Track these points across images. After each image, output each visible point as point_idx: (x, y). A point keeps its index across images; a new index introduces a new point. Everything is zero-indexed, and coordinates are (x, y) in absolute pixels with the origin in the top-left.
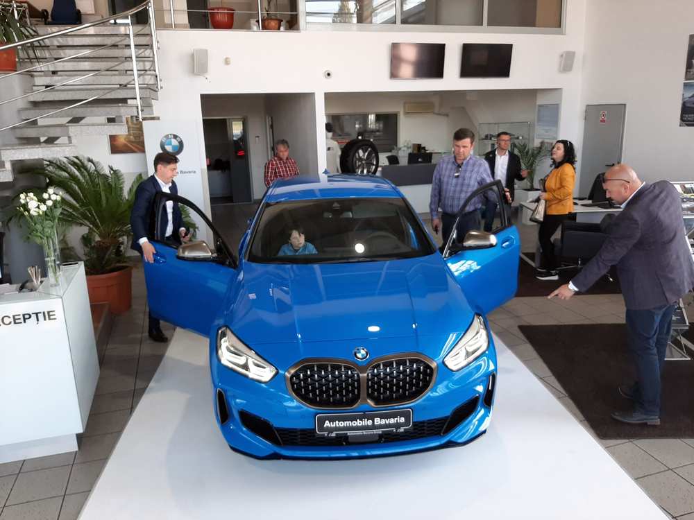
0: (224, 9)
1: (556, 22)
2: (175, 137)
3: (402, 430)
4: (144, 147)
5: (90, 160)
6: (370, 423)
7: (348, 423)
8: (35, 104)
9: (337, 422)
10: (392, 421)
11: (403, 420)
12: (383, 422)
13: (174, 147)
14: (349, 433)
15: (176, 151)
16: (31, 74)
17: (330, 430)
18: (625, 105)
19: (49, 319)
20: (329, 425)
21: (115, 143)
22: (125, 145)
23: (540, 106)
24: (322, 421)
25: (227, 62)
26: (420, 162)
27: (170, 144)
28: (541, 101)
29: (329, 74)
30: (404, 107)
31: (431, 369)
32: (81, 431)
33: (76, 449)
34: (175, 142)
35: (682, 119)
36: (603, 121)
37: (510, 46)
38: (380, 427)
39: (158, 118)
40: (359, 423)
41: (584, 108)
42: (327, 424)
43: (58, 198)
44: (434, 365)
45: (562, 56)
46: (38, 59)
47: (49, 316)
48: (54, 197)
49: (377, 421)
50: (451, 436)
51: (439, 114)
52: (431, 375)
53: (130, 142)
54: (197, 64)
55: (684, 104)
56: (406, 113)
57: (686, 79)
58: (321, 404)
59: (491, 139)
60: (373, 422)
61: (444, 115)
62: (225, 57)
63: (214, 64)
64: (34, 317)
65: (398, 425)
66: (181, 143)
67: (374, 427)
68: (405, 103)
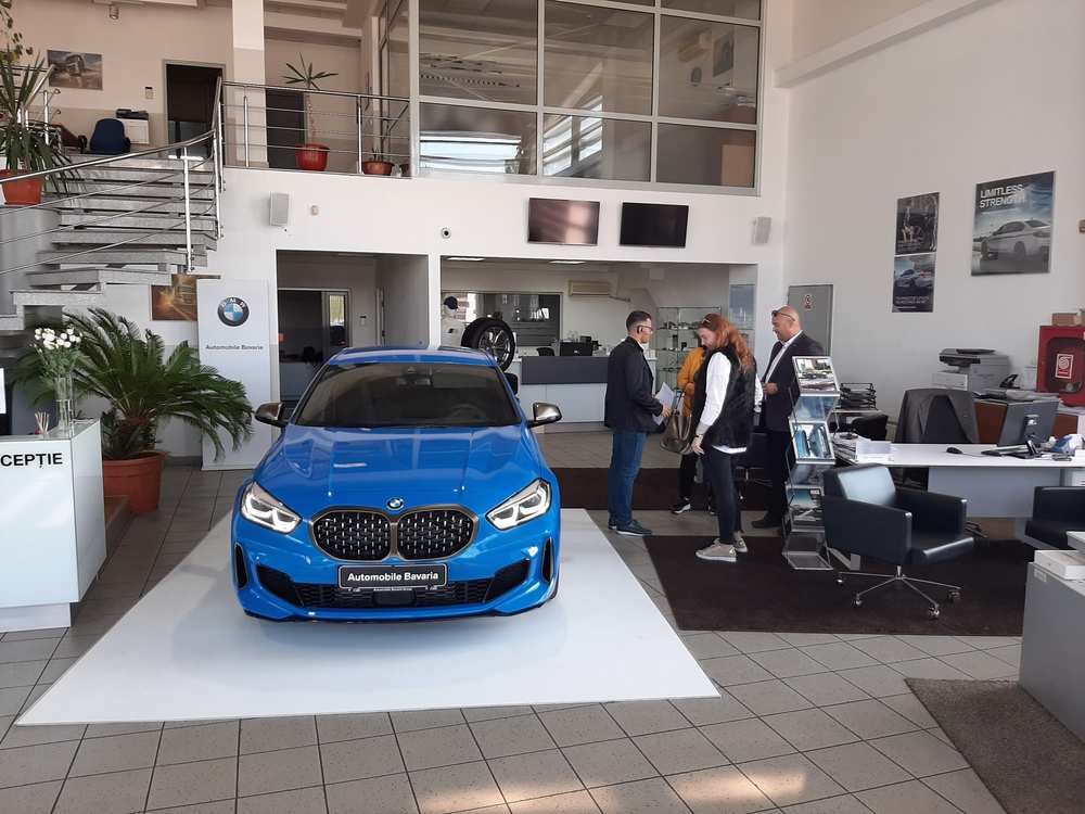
0: (314, 146)
1: (748, 180)
2: (239, 301)
3: (435, 588)
4: (196, 313)
5: (123, 320)
6: (399, 577)
7: (374, 577)
8: (59, 246)
9: (362, 575)
10: (424, 577)
11: (436, 576)
12: (414, 577)
13: (236, 314)
14: (375, 589)
16: (59, 211)
17: (355, 584)
18: (832, 286)
19: (55, 463)
20: (353, 578)
21: (159, 306)
22: (172, 310)
23: (733, 286)
24: (346, 573)
25: (314, 211)
26: (577, 354)
27: (231, 309)
28: (736, 279)
29: (446, 233)
30: (570, 285)
31: (471, 522)
32: (76, 600)
33: (69, 625)
34: (238, 308)
35: (895, 302)
36: (808, 307)
37: (685, 209)
38: (410, 583)
39: (219, 277)
40: (387, 577)
41: (787, 290)
42: (351, 577)
43: (78, 340)
44: (475, 519)
45: (754, 223)
46: (68, 194)
47: (55, 459)
48: (73, 338)
49: (407, 576)
50: (495, 604)
51: (617, 299)
52: (471, 530)
53: (179, 306)
54: (275, 212)
55: (896, 284)
56: (571, 295)
57: (898, 253)
58: (347, 557)
59: (670, 328)
60: (403, 576)
61: (625, 300)
62: (311, 205)
63: (297, 213)
64: (38, 458)
65: (430, 582)
66: (246, 310)
67: (403, 583)
68: (570, 281)
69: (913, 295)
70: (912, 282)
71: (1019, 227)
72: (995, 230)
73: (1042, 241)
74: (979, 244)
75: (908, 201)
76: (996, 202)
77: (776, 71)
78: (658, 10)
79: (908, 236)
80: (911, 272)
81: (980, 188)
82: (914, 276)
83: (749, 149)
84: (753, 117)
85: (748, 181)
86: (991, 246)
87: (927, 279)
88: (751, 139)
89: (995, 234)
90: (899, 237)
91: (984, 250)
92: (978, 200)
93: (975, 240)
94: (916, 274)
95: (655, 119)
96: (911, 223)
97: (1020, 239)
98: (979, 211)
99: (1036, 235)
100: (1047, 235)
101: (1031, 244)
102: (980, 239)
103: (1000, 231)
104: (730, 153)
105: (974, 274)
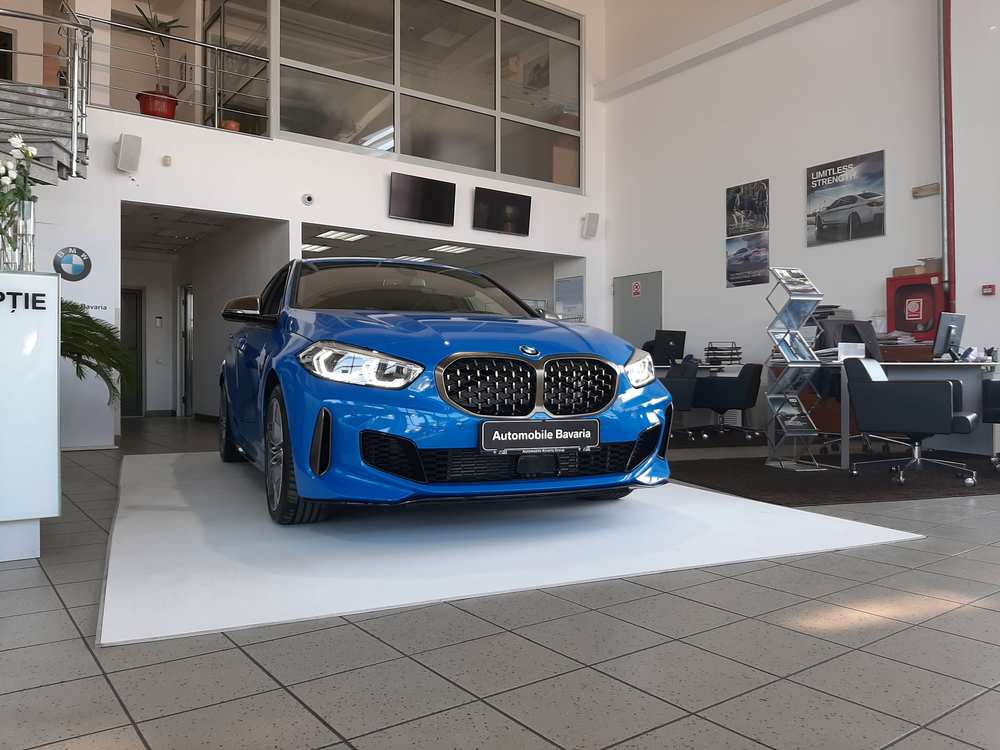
0: (162, 94)
2: (79, 252)
3: (588, 449)
6: (550, 436)
7: (522, 435)
9: (509, 434)
10: (577, 435)
11: (588, 434)
12: (567, 435)
13: (75, 267)
14: (525, 451)
15: (78, 273)
17: (500, 444)
18: (660, 272)
20: (498, 437)
23: (559, 281)
24: (491, 429)
25: (166, 161)
27: (70, 261)
28: (561, 273)
29: (309, 199)
31: (614, 373)
32: (52, 512)
34: (77, 260)
35: (729, 279)
36: (637, 293)
37: (528, 199)
38: (562, 442)
40: (536, 435)
41: (611, 282)
45: (583, 219)
49: (560, 434)
50: (638, 473)
52: (613, 382)
54: (123, 158)
55: (729, 262)
57: (729, 235)
60: (554, 434)
62: (163, 155)
63: (148, 161)
65: (583, 442)
66: (88, 264)
67: (554, 442)
69: (746, 271)
70: (747, 258)
71: (852, 200)
72: (829, 205)
73: (876, 210)
74: (813, 219)
75: (737, 189)
76: (828, 181)
77: (595, 85)
78: (498, 16)
79: (739, 219)
80: (744, 250)
81: (810, 171)
82: (747, 253)
83: (573, 154)
84: (576, 124)
85: (575, 181)
86: (825, 219)
87: (762, 254)
88: (576, 144)
89: (828, 208)
90: (730, 220)
91: (819, 222)
92: (809, 181)
93: (809, 216)
94: (750, 252)
95: (499, 114)
96: (741, 208)
97: (855, 210)
98: (810, 191)
99: (870, 204)
100: (881, 204)
101: (865, 213)
102: (814, 214)
103: (833, 206)
104: (560, 154)
105: (810, 244)
